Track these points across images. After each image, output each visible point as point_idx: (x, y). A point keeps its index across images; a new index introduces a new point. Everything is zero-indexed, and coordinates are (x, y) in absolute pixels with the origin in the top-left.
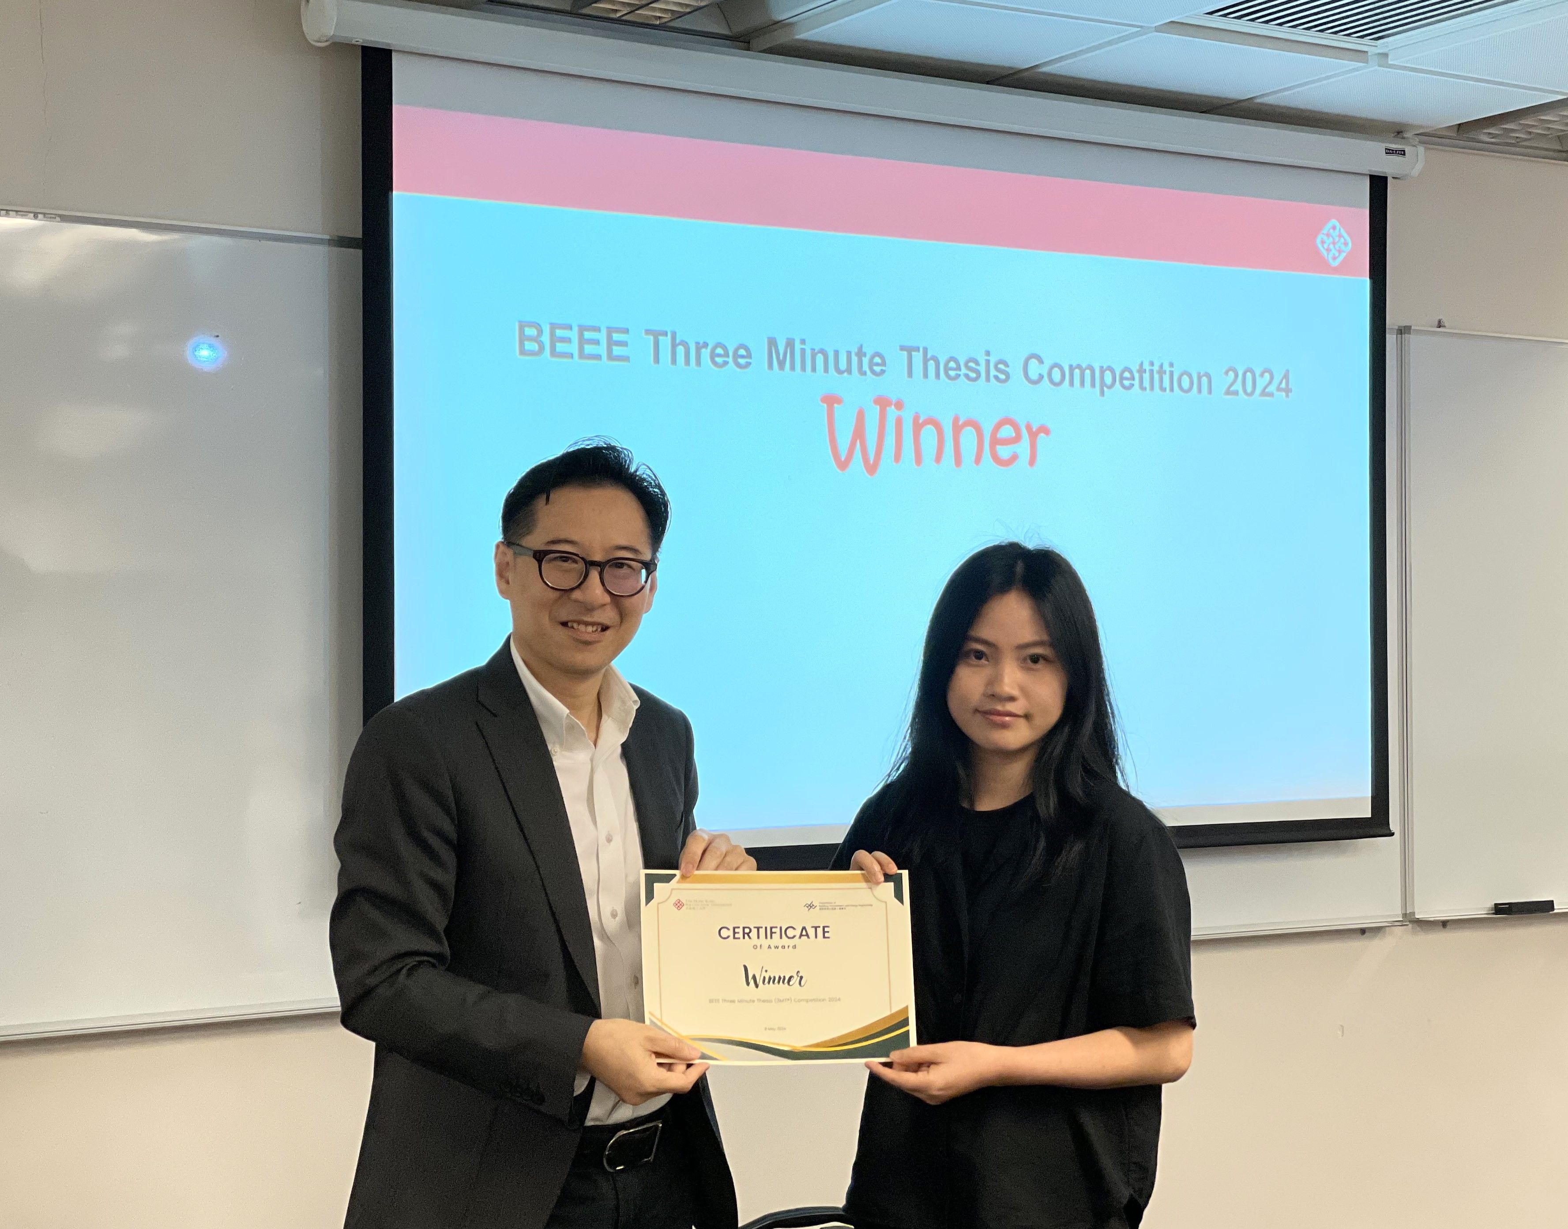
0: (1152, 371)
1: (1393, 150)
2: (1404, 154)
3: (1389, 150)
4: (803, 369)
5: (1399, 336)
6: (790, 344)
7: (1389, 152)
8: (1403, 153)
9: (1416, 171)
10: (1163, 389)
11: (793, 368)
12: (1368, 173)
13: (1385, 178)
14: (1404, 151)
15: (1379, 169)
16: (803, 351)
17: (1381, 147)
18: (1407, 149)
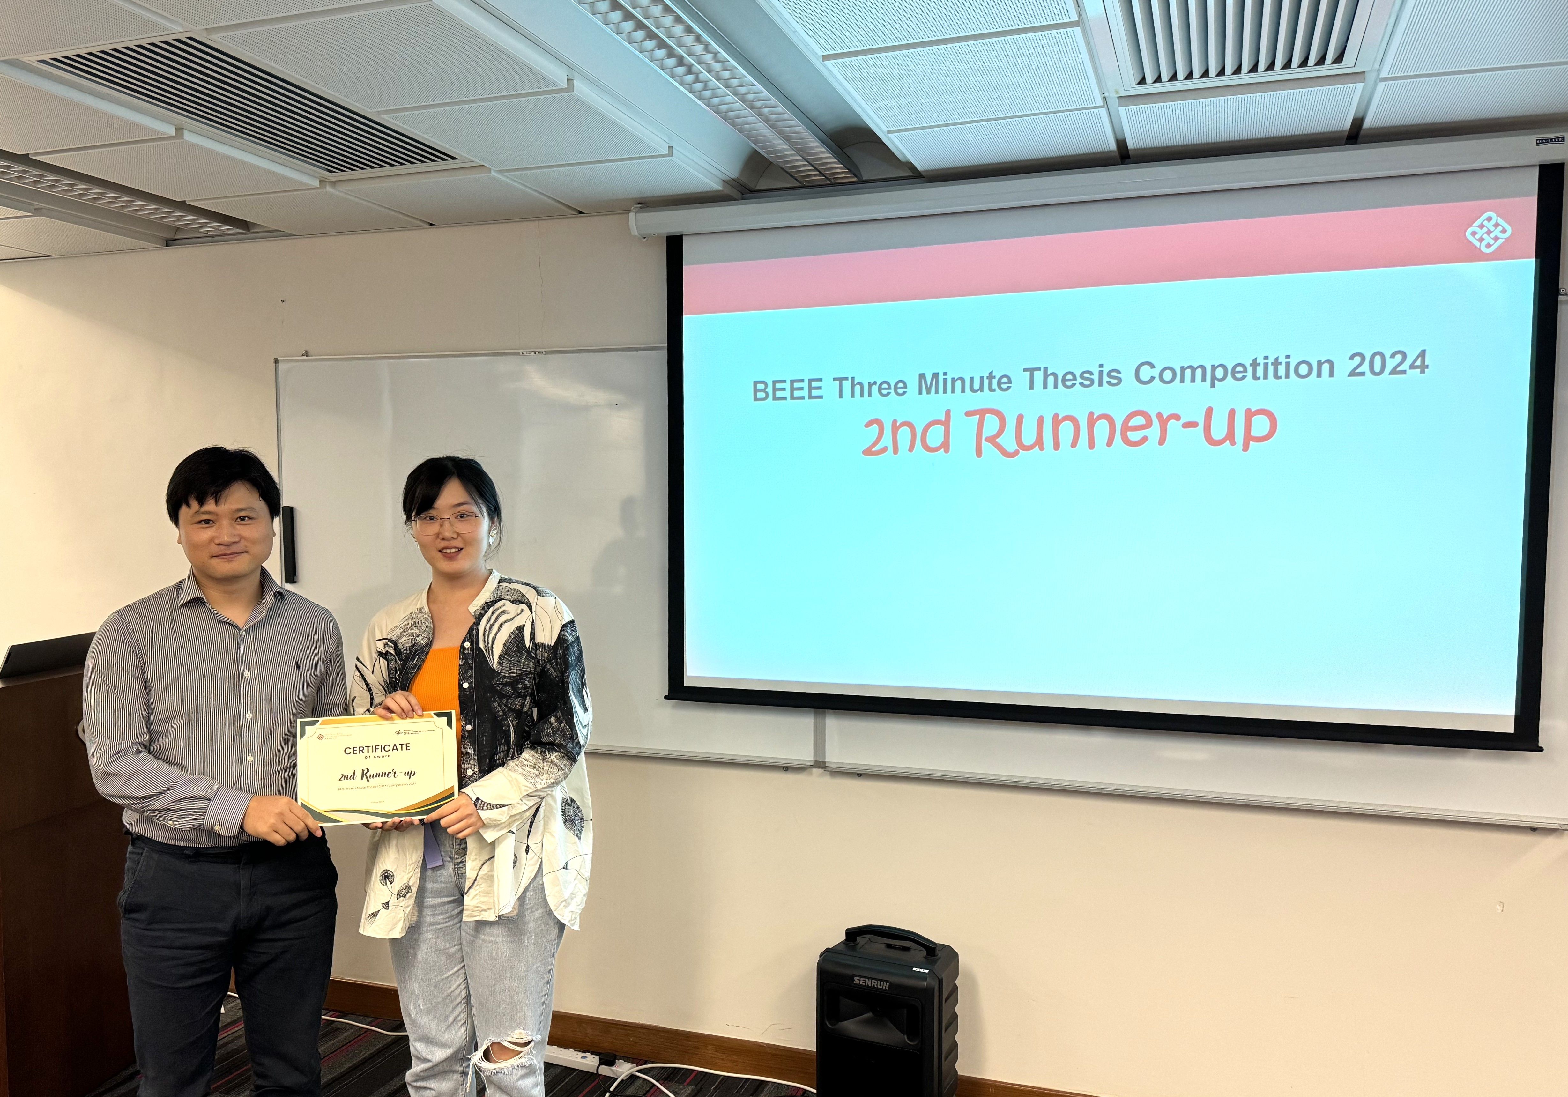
0: (1266, 365)
1: (1546, 140)
3: (1542, 140)
4: (945, 390)
6: (935, 376)
7: (1541, 142)
10: (1278, 377)
11: (937, 392)
12: (1536, 163)
13: (1562, 165)
15: (1550, 158)
16: (945, 380)
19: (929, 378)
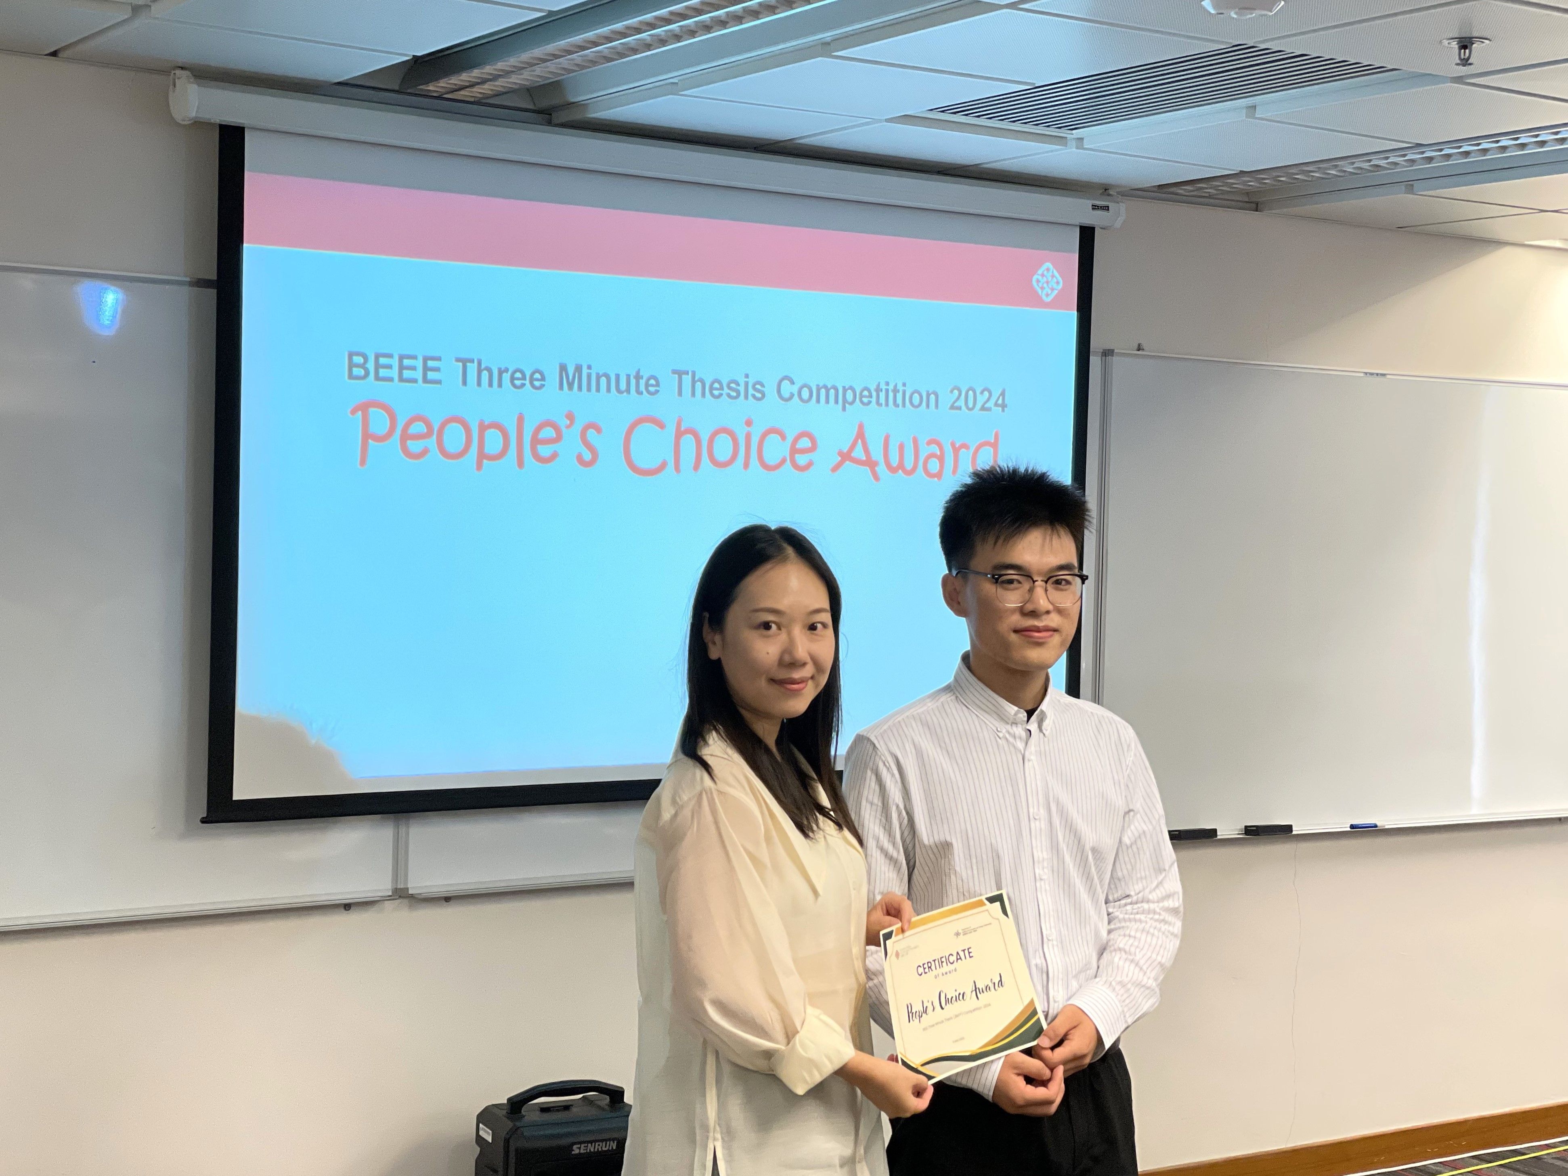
0: (887, 391)
1: (1098, 206)
2: (1108, 210)
3: (1095, 206)
4: (589, 390)
5: (1104, 358)
6: (578, 369)
7: (1095, 207)
8: (1106, 208)
9: (1118, 224)
10: (896, 405)
11: (580, 388)
12: (1078, 224)
13: (1094, 228)
14: (1108, 207)
15: (1087, 221)
16: (589, 376)
17: (1089, 203)
18: (1111, 205)
19: (571, 371)
